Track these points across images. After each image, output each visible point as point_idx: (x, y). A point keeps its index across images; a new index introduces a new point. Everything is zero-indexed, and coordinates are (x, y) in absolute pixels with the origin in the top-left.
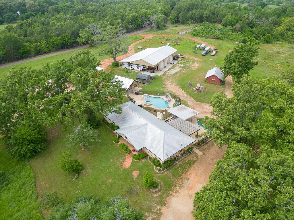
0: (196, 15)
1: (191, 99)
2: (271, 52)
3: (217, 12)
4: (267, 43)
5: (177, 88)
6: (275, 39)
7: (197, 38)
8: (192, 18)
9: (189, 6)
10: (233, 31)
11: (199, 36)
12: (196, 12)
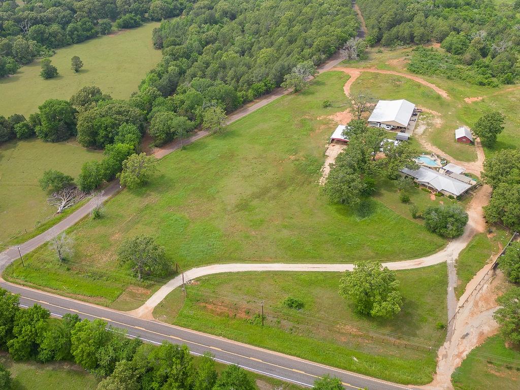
0: (406, 34)
1: (451, 158)
2: (514, 99)
3: (431, 25)
4: (508, 83)
5: (434, 147)
6: (517, 77)
7: (418, 75)
8: (397, 38)
9: (391, 18)
10: (460, 62)
11: (421, 73)
12: (403, 29)
